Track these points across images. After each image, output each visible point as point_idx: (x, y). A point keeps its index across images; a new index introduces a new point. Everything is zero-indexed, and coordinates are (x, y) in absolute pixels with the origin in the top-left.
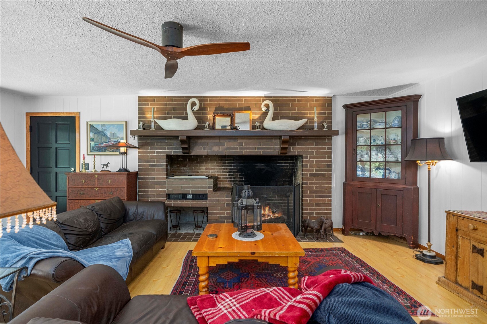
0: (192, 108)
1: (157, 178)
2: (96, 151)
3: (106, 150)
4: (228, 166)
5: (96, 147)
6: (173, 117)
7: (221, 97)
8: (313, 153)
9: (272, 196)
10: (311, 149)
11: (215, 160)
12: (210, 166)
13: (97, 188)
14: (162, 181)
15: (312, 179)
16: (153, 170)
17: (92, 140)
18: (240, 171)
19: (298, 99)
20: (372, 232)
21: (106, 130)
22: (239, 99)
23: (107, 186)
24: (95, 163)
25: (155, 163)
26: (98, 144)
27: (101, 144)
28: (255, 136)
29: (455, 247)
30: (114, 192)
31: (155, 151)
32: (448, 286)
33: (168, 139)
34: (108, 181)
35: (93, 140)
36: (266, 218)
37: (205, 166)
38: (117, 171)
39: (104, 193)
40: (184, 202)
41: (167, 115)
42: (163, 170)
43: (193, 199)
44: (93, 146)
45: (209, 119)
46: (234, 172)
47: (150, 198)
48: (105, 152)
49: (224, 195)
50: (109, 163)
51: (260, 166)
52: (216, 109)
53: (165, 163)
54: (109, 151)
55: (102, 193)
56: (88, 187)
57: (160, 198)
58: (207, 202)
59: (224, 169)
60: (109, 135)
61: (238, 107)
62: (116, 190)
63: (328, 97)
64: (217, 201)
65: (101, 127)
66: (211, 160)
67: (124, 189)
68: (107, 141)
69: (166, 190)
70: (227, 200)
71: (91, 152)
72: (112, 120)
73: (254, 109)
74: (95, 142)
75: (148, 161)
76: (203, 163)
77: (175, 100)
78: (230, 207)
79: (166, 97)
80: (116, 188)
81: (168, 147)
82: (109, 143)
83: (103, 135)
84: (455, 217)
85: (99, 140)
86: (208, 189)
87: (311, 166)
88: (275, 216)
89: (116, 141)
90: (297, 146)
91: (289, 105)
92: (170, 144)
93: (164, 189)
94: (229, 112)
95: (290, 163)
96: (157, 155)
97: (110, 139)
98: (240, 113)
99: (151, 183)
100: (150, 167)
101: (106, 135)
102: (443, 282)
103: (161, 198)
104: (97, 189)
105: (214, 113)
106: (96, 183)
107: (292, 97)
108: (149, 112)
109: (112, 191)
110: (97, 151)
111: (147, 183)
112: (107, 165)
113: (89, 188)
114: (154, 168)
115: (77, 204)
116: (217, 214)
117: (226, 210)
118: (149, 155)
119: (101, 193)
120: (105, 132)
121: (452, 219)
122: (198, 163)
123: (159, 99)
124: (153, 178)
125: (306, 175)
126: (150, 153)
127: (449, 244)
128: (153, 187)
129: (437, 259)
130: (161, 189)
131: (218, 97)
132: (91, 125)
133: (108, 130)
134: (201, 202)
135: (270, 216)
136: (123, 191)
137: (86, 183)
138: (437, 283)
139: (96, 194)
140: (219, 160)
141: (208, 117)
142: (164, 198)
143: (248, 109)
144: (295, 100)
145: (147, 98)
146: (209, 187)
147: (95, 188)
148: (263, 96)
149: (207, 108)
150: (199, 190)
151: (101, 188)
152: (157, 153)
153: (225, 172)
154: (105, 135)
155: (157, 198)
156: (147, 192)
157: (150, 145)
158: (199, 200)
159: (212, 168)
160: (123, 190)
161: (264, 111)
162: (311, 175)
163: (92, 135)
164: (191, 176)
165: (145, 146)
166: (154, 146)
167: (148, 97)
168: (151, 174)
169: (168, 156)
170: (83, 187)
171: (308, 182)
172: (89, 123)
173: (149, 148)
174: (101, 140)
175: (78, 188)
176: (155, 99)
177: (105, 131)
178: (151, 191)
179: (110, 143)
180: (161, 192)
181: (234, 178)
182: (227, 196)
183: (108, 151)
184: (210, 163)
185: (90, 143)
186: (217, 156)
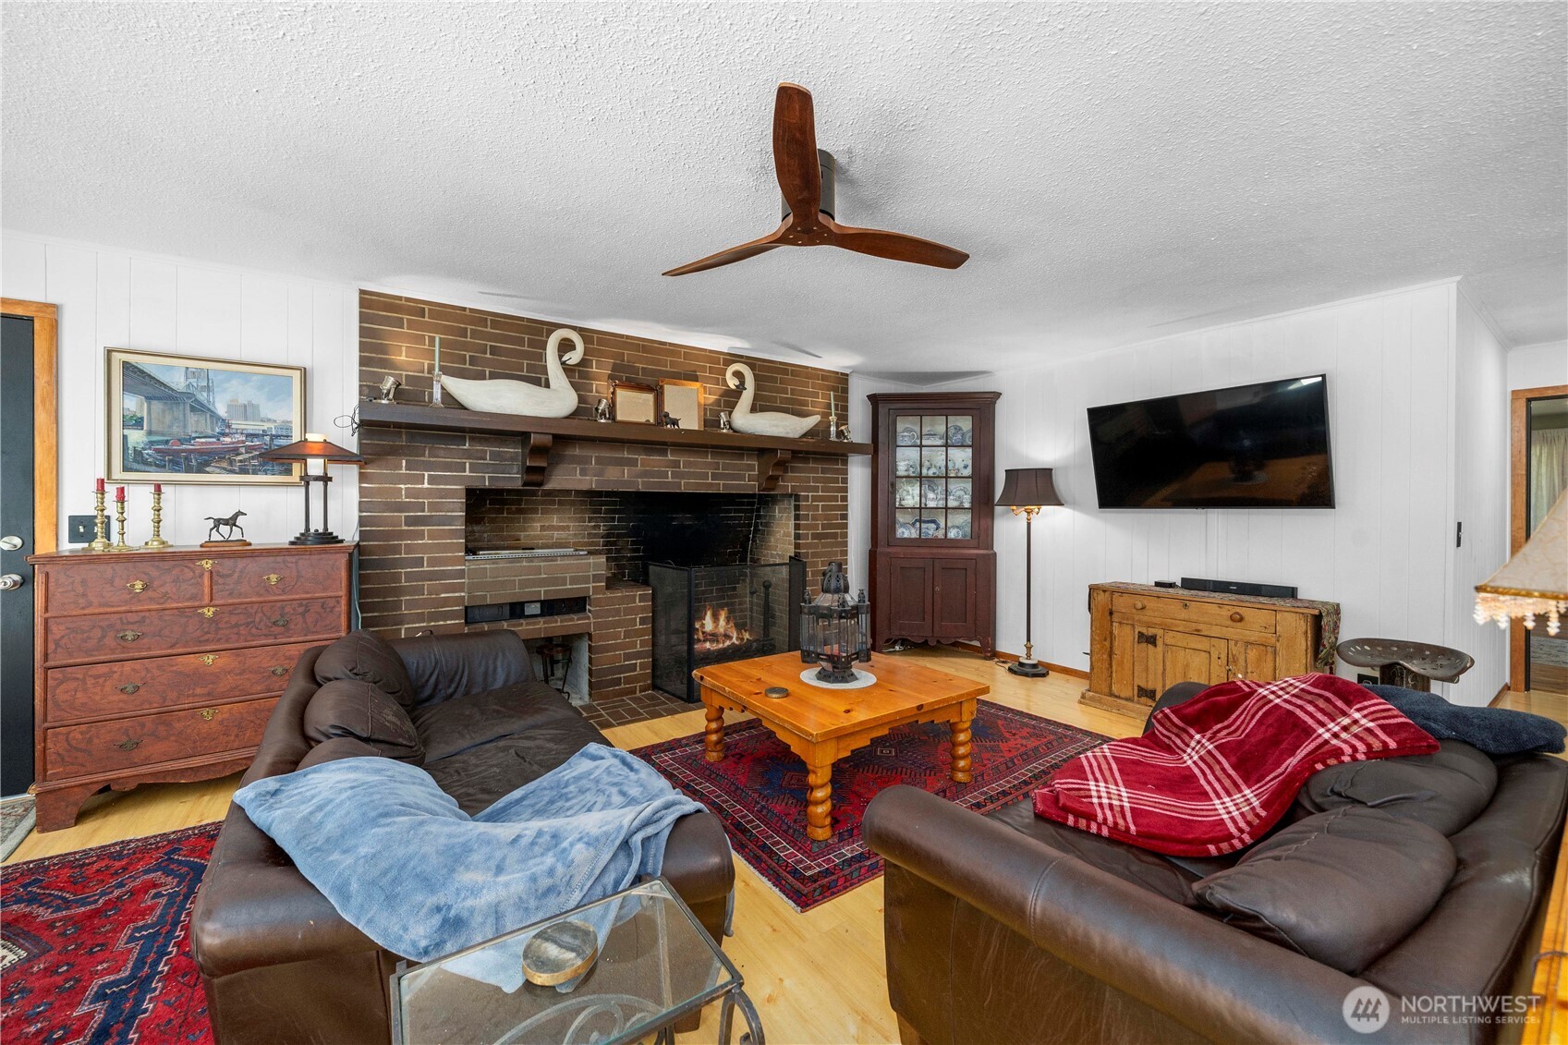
0: (560, 357)
1: (432, 562)
2: (157, 465)
3: (207, 464)
4: (605, 520)
5: (158, 451)
6: (487, 373)
7: (628, 337)
8: (816, 489)
9: (706, 590)
10: (816, 480)
11: (572, 503)
12: (555, 520)
13: (212, 609)
14: (450, 568)
15: (816, 546)
16: (421, 535)
17: (134, 422)
18: (634, 532)
19: (792, 370)
20: (926, 641)
21: (208, 388)
22: (673, 349)
23: (261, 599)
24: (159, 515)
25: (424, 511)
26: (167, 442)
27: (181, 441)
28: (705, 446)
29: (1109, 639)
30: (293, 617)
31: (426, 474)
32: (1100, 702)
33: (472, 439)
34: (268, 579)
35: (138, 423)
36: (721, 646)
37: (539, 521)
38: (292, 543)
39: (247, 624)
40: (524, 627)
41: (467, 366)
42: (453, 534)
43: (542, 615)
44: (142, 445)
45: (597, 392)
46: (619, 536)
47: (406, 626)
48: (200, 471)
49: (636, 595)
50: (239, 513)
51: (684, 519)
52: (615, 368)
53: (461, 514)
54: (225, 469)
55: (237, 625)
56: (163, 606)
57: (441, 623)
58: (589, 618)
59: (594, 527)
60: (221, 410)
61: (668, 369)
62: (301, 610)
63: (842, 374)
64: (617, 612)
65: (182, 379)
66: (560, 503)
67: (338, 602)
68: (213, 430)
69: (463, 594)
70: (643, 609)
71: (126, 469)
72: (236, 357)
73: (706, 380)
74: (150, 433)
75: (400, 507)
76: (535, 511)
77: (495, 324)
78: (650, 625)
79: (464, 309)
80: (304, 602)
81: (470, 464)
82: (222, 439)
83: (193, 409)
84: (1107, 594)
85: (170, 427)
86: (593, 582)
87: (814, 518)
88: (742, 639)
89: (257, 432)
90: (790, 474)
91: (774, 380)
92: (479, 455)
93: (457, 595)
94: (650, 380)
95: (745, 511)
96: (434, 486)
97: (229, 427)
98: (675, 384)
99: (409, 576)
100: (405, 525)
101: (209, 410)
102: (1092, 699)
103: (445, 620)
104: (209, 612)
105: (611, 377)
106: (207, 590)
107: (781, 363)
108: (404, 349)
109: (282, 616)
110: (160, 467)
111: (396, 578)
112: (231, 522)
113: (166, 612)
114: (423, 528)
115: (101, 680)
116: (615, 647)
117: (639, 633)
118: (402, 486)
119: (233, 627)
120: (203, 397)
121: (1101, 597)
122: (520, 511)
123: (441, 311)
124: (419, 562)
125: (806, 536)
126: (407, 479)
127: (1097, 638)
128: (419, 590)
129: (1040, 668)
130: (447, 595)
131: (622, 336)
132: (126, 365)
133: (215, 389)
134: (572, 620)
135: (730, 638)
136: (331, 611)
137: (150, 593)
138: (1080, 702)
139: (208, 633)
140: (583, 503)
141: (594, 386)
142: (457, 622)
143: (693, 377)
144: (785, 372)
145: (397, 302)
146: (596, 578)
147: (203, 607)
148: (726, 351)
149: (592, 360)
150: (569, 588)
151: (231, 608)
152: (432, 480)
153: (595, 536)
154: (200, 408)
155: (433, 624)
156: (397, 605)
157: (406, 455)
158: (566, 617)
159: (559, 526)
160: (334, 607)
161: (734, 387)
162: (815, 536)
163: (133, 404)
164: (533, 549)
165: (390, 457)
166: (422, 459)
167: (400, 298)
168: (409, 549)
169: (470, 493)
170: (134, 609)
171: (810, 551)
172: (117, 358)
173: (404, 465)
174: (185, 426)
175: (107, 616)
176: (427, 310)
177: (205, 394)
178: (411, 604)
179: (227, 440)
180: (446, 602)
181: (618, 551)
182: (642, 598)
183: (218, 470)
184: (557, 511)
185: (125, 438)
186: (578, 492)
